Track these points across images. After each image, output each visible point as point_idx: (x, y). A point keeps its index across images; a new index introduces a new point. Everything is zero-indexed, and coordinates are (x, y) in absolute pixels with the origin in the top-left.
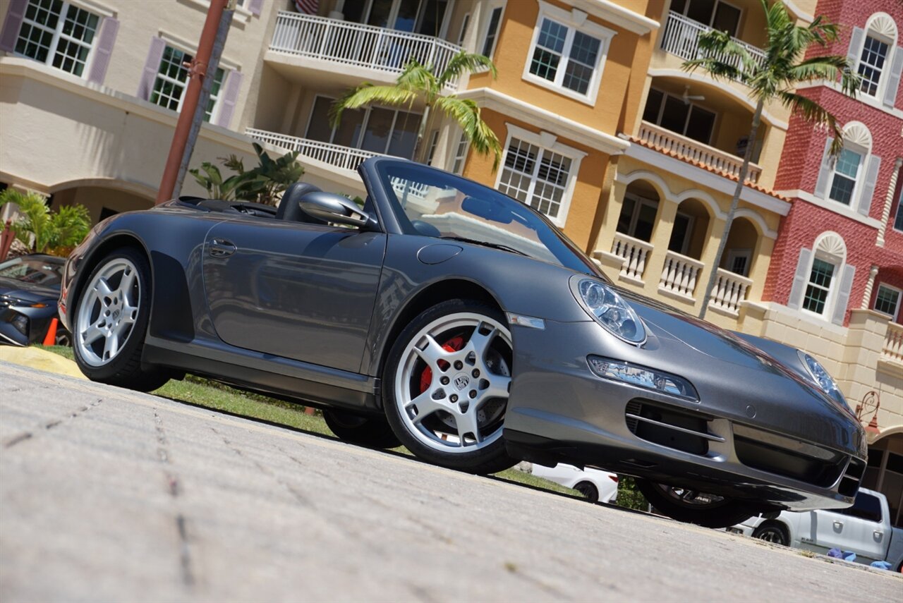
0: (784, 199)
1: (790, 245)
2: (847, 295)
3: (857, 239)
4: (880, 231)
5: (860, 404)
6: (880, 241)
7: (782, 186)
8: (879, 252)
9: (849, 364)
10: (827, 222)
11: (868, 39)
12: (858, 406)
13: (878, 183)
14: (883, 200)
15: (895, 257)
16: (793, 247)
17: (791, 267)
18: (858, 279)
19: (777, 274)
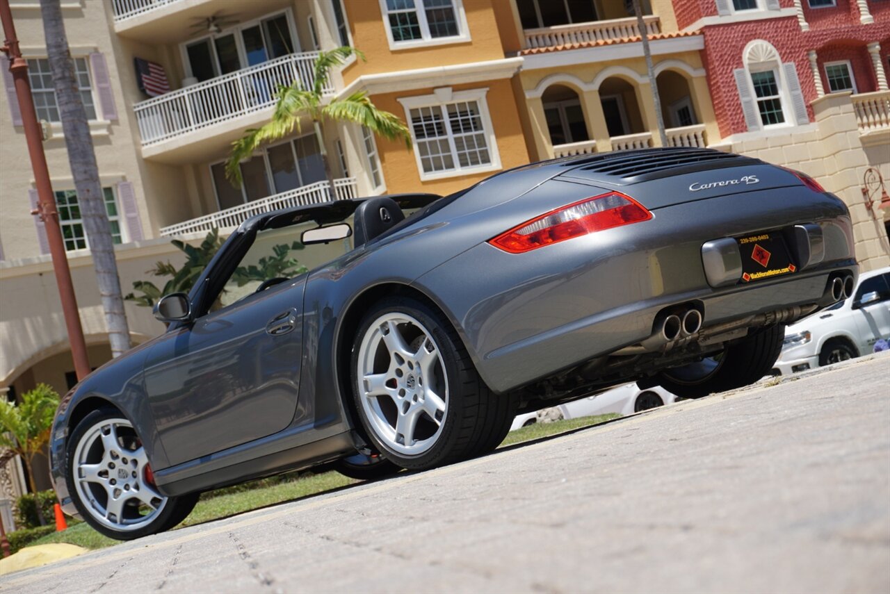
0: (694, 34)
1: (721, 74)
2: (799, 91)
3: (781, 35)
4: (799, 16)
5: (864, 186)
6: (804, 25)
7: (685, 22)
8: (809, 37)
9: (834, 154)
10: (745, 35)
12: (863, 189)
15: (825, 33)
16: (726, 73)
17: (733, 94)
18: (801, 72)
19: (723, 106)
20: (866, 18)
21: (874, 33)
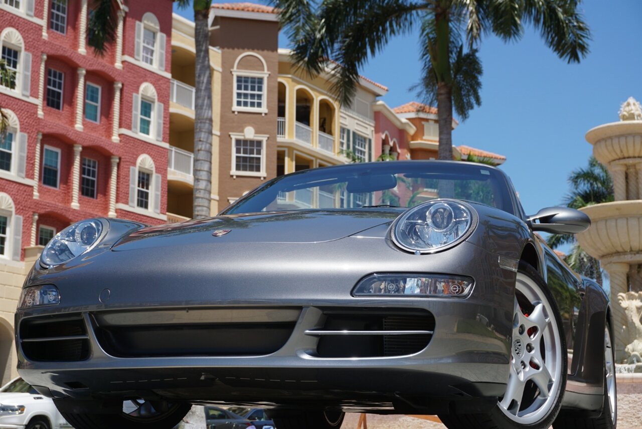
2: (20, 238)
3: (20, 196)
4: (35, 187)
6: (36, 194)
8: (37, 203)
11: (4, 48)
13: (28, 152)
14: (33, 164)
15: (48, 205)
18: (25, 225)
20: (75, 205)
21: (77, 216)
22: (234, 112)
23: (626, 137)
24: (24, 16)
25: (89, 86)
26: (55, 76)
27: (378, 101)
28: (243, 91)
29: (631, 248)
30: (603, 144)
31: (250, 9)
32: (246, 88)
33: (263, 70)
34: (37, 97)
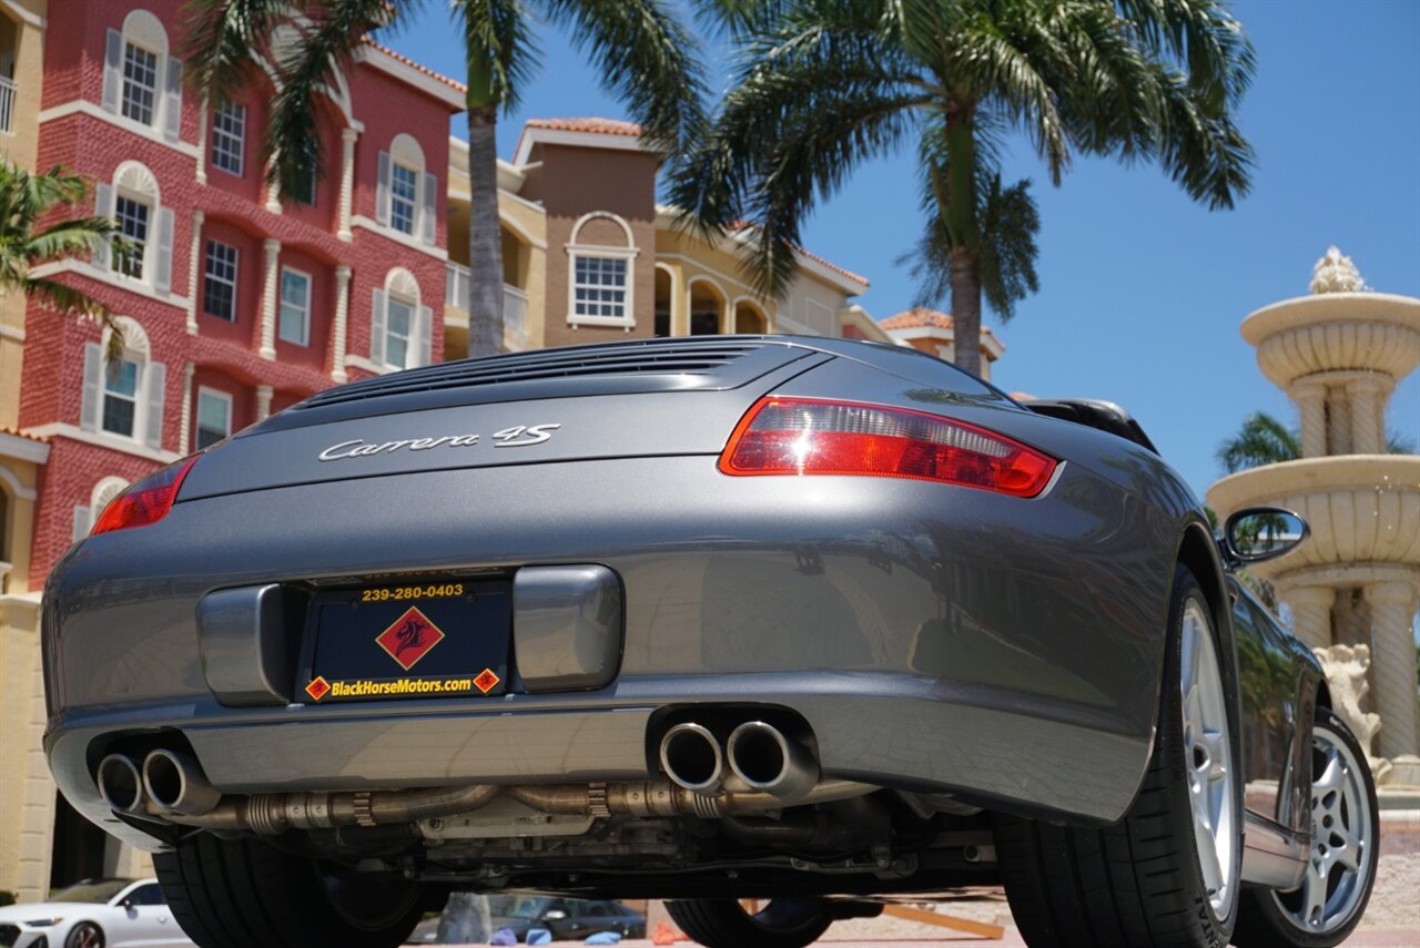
0: (39, 439)
1: (57, 505)
7: (31, 421)
10: (105, 465)
11: (120, 201)
13: (167, 401)
14: (178, 424)
16: (65, 506)
17: (65, 536)
19: (46, 549)
22: (570, 326)
23: (1325, 328)
24: (160, 139)
25: (288, 274)
26: (221, 255)
27: (852, 305)
28: (587, 286)
29: (1338, 555)
30: (1277, 342)
31: (601, 129)
32: (594, 280)
33: (627, 245)
34: (186, 295)
